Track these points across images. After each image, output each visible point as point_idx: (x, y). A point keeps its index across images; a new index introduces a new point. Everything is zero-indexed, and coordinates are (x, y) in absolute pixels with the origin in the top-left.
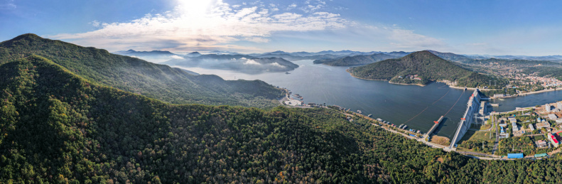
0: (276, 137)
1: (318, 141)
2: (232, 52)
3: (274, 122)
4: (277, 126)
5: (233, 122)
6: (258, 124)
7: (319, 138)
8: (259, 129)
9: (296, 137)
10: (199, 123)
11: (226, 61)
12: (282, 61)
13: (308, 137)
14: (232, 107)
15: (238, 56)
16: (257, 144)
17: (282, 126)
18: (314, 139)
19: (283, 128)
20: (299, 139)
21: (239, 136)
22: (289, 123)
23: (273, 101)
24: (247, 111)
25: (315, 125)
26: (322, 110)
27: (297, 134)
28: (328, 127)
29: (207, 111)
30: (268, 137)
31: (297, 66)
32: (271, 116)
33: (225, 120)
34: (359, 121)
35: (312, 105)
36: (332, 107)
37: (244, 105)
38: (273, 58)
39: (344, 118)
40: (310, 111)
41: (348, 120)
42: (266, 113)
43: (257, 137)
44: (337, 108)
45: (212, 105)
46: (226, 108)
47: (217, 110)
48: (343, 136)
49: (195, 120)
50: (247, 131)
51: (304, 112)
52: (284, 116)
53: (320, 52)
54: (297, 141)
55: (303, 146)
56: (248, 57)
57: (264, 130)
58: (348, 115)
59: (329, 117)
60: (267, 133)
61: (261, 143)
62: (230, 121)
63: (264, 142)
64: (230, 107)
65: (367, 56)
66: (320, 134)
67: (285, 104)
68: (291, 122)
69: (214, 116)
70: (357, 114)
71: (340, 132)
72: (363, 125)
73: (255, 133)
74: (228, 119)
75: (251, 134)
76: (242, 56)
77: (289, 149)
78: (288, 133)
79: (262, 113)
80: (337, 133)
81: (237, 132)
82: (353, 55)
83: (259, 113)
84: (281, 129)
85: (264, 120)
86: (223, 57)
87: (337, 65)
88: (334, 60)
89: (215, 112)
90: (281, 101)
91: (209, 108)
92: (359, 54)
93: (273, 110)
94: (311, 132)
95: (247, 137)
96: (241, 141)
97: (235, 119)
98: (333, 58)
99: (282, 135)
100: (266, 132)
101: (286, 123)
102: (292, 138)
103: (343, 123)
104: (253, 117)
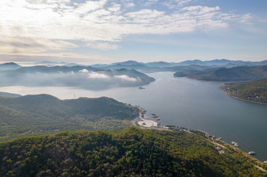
0: (128, 161)
1: (177, 168)
2: (68, 63)
3: (125, 145)
4: (130, 150)
5: (76, 150)
6: (106, 148)
7: (178, 164)
8: (108, 153)
9: (151, 162)
10: (27, 162)
11: (61, 75)
12: (134, 73)
13: (165, 163)
14: (73, 133)
15: (77, 68)
16: (106, 169)
17: (135, 149)
18: (172, 165)
19: (136, 151)
20: (154, 163)
21: (84, 163)
22: (143, 146)
23: (125, 121)
24: (92, 135)
25: (173, 150)
26: (183, 134)
27: (152, 158)
28: (190, 154)
29: (39, 143)
30: (119, 161)
31: (152, 80)
32: (122, 138)
33: (65, 150)
34: (233, 156)
35: (170, 127)
36: (197, 132)
37: (88, 128)
38: (123, 70)
39: (212, 147)
40: (168, 133)
41: (217, 150)
42: (115, 135)
43: (105, 162)
44: (203, 134)
45: (44, 135)
46: (65, 135)
47: (53, 140)
48: (209, 168)
49: (21, 159)
50: (94, 157)
51: (161, 134)
52: (137, 139)
53: (183, 63)
54: (152, 165)
55: (159, 171)
56: (90, 68)
57: (114, 154)
58: (218, 145)
59: (191, 143)
60: (118, 157)
61: (111, 168)
62: (71, 149)
63: (115, 166)
64: (71, 133)
65: (254, 67)
66: (179, 160)
67: (138, 125)
68: (144, 145)
69: (50, 147)
70: (231, 146)
71: (205, 163)
72: (238, 162)
73: (102, 158)
74: (68, 147)
75: (98, 159)
76: (82, 67)
77: (143, 173)
78: (141, 156)
79: (111, 136)
80: (201, 162)
81: (81, 159)
82: (230, 67)
83: (106, 136)
84: (133, 152)
85: (114, 143)
86: (57, 69)
87: (206, 79)
88: (201, 73)
89: (50, 142)
90: (133, 122)
91: (41, 139)
92: (241, 65)
93: (124, 132)
94: (169, 157)
95: (94, 163)
96: (87, 169)
97: (77, 146)
98: (200, 69)
99: (134, 159)
100: (116, 156)
101: (139, 146)
102: (146, 162)
103: (209, 153)
104: (99, 141)
